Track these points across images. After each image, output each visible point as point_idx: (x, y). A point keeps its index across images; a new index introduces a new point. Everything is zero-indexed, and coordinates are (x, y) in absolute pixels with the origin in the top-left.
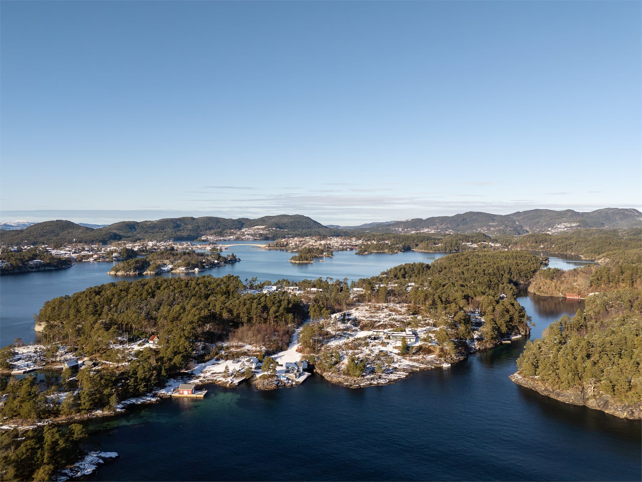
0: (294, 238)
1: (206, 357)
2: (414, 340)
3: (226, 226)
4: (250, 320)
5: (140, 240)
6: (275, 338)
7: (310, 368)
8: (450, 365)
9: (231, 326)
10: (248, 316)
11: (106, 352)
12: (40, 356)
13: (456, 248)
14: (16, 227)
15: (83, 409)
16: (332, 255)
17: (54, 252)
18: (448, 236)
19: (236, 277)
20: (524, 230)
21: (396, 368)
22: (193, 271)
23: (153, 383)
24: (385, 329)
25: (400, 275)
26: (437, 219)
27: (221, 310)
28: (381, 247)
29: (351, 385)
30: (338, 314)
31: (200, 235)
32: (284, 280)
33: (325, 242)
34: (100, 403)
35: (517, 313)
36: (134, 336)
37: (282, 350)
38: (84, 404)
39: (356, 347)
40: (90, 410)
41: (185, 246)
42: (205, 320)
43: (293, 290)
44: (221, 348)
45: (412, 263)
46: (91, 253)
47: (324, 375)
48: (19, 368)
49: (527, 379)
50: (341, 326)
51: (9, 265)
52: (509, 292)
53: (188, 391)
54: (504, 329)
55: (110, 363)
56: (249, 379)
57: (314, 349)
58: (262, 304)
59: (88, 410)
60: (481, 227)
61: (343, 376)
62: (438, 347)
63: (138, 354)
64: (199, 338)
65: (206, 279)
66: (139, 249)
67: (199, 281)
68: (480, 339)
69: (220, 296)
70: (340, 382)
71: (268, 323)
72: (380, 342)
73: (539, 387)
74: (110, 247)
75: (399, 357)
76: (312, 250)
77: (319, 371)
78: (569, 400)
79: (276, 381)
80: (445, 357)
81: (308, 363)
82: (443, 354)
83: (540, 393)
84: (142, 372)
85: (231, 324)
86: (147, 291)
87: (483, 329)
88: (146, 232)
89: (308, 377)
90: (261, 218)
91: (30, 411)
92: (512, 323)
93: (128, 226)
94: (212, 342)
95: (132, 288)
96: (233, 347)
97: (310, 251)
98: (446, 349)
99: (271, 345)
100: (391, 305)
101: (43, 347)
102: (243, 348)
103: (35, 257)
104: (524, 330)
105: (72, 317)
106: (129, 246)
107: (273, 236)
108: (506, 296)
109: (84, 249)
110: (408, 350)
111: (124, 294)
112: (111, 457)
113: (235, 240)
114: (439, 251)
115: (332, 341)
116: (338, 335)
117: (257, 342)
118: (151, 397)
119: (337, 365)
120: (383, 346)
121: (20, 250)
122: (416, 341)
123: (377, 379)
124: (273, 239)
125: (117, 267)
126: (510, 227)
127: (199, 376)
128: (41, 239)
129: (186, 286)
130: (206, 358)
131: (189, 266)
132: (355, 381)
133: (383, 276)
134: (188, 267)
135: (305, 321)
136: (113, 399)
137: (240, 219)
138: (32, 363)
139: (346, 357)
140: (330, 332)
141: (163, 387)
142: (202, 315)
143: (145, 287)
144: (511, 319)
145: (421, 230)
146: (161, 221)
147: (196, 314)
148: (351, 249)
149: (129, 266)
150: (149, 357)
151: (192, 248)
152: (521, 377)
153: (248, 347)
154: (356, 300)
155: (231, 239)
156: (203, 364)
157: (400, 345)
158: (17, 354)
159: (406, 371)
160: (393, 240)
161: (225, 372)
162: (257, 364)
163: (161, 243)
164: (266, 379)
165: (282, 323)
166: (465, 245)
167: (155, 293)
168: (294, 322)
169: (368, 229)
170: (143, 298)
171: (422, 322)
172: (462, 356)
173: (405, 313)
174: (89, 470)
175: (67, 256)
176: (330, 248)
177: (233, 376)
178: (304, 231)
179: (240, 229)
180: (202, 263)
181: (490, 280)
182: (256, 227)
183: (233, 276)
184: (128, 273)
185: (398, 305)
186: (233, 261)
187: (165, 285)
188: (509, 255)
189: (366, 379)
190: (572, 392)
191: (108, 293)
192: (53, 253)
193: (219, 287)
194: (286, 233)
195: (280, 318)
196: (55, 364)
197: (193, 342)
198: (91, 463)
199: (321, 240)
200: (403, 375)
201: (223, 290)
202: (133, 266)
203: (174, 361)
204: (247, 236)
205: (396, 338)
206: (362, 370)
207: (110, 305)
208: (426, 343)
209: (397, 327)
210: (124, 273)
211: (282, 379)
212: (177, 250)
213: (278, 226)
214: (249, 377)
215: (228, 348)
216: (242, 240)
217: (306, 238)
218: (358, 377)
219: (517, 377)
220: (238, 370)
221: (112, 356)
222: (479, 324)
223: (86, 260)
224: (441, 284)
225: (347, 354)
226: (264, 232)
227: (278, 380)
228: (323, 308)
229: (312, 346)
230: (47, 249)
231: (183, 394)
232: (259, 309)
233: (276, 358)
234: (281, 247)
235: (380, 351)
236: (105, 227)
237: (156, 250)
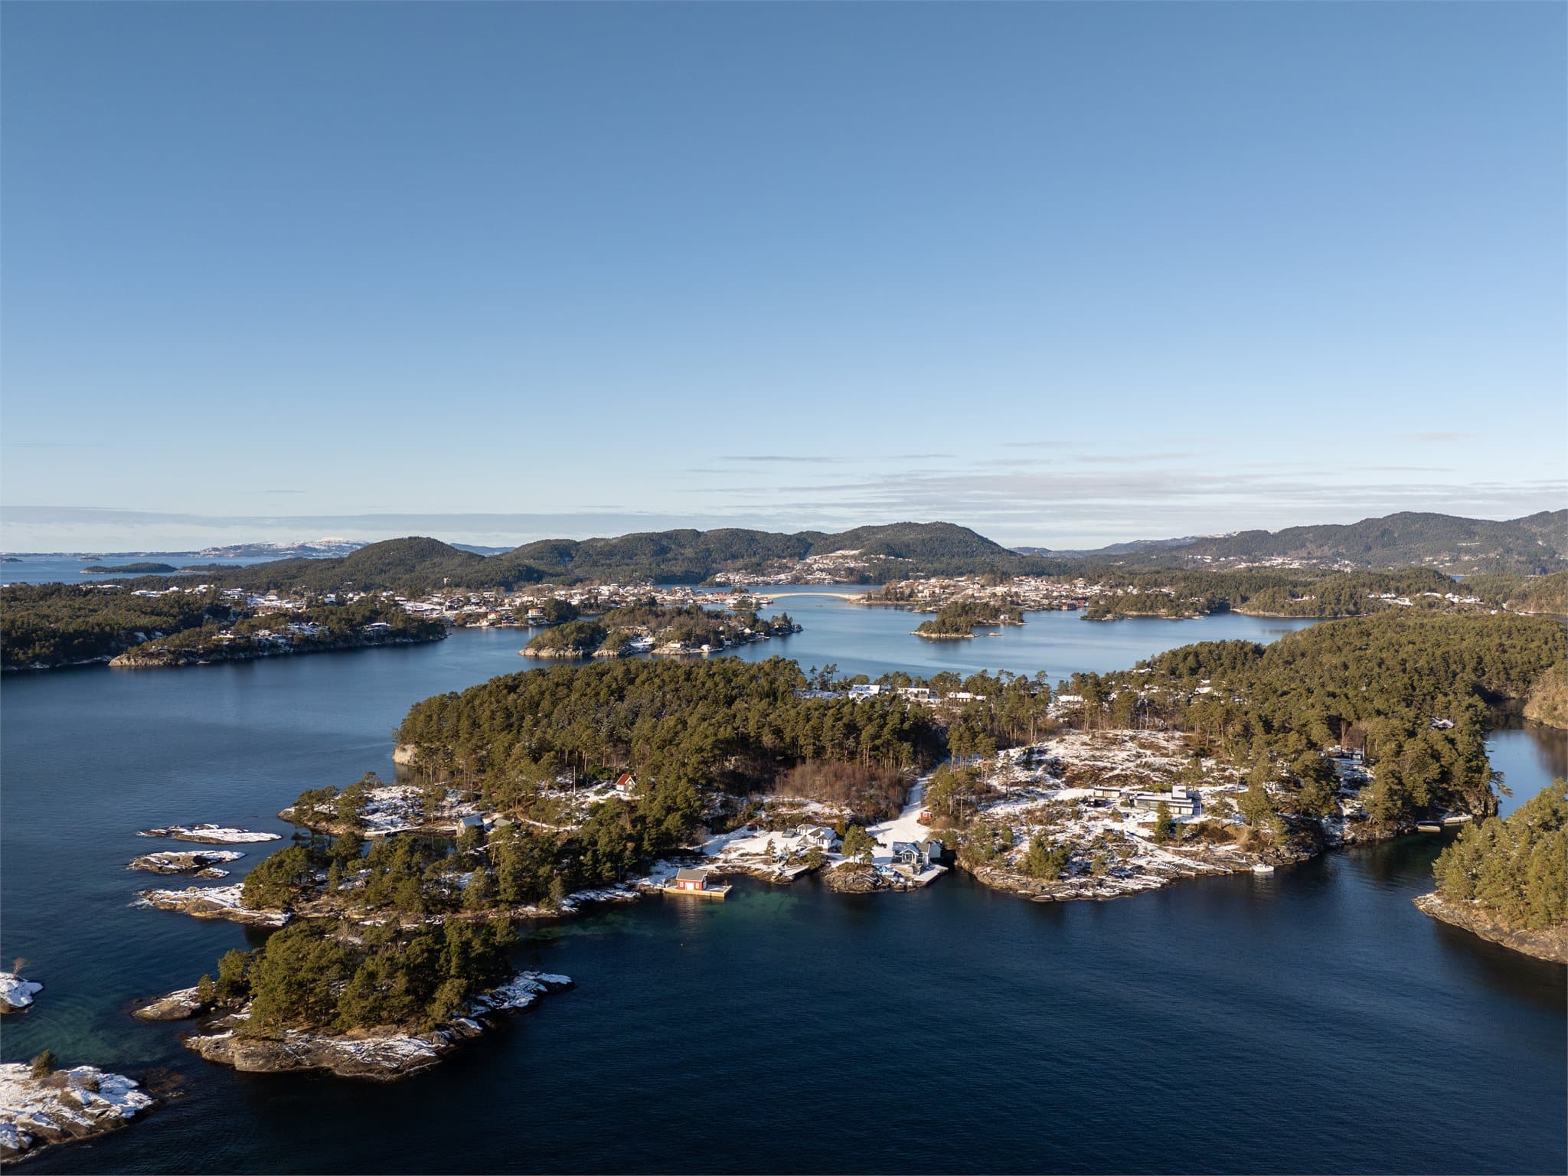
0: (929, 579)
1: (728, 823)
2: (1190, 811)
3: (769, 550)
4: (819, 752)
5: (581, 581)
6: (872, 792)
7: (946, 857)
8: (1271, 868)
9: (780, 763)
10: (814, 744)
11: (531, 803)
12: (412, 807)
13: (1351, 607)
14: (324, 551)
15: (501, 901)
16: (1022, 621)
17: (409, 606)
18: (1332, 577)
19: (790, 662)
20: (1558, 562)
21: (1140, 867)
22: (698, 651)
23: (626, 864)
24: (1124, 785)
25: (1183, 668)
26: (1308, 533)
27: (758, 728)
28: (1148, 603)
29: (1035, 895)
30: (1018, 749)
31: (711, 571)
32: (898, 674)
33: (1005, 590)
34: (533, 893)
35: (1461, 761)
36: (585, 776)
37: (886, 817)
38: (505, 890)
39: (1051, 820)
40: (514, 904)
41: (679, 596)
42: (727, 747)
43: (916, 696)
44: (760, 806)
45: (1218, 642)
46: (483, 609)
47: (975, 872)
48: (377, 827)
49: (1453, 905)
50: (1022, 775)
51: (327, 633)
52: (1461, 714)
53: (695, 883)
54: (1422, 797)
55: (544, 825)
56: (816, 870)
57: (957, 818)
58: (845, 720)
59: (511, 903)
60: (1435, 553)
61: (1018, 877)
62: (1246, 828)
63: (595, 809)
64: (716, 784)
65: (727, 664)
66: (582, 602)
67: (714, 669)
68: (1358, 818)
69: (756, 701)
70: (1010, 888)
71: (858, 761)
72: (1110, 812)
73: (1480, 923)
74: (520, 597)
75: (1151, 844)
76: (970, 609)
77: (965, 865)
78: (1549, 953)
79: (872, 876)
80: (1262, 851)
81: (943, 847)
82: (1257, 842)
83: (1482, 936)
84: (607, 840)
85: (779, 758)
86: (609, 687)
87: (1367, 795)
88: (595, 564)
89: (941, 875)
90: (852, 531)
91: (411, 897)
92: (1449, 784)
93: (556, 549)
94: (741, 793)
95: (578, 679)
96: (783, 805)
97: (966, 609)
98: (1265, 834)
99: (864, 806)
100: (1145, 734)
101: (417, 790)
102: (805, 809)
103: (374, 615)
104: (1481, 803)
105: (463, 736)
106: (560, 594)
107: (880, 574)
108: (1452, 725)
109: (468, 602)
110: (1173, 831)
111: (562, 691)
112: (558, 983)
113: (790, 583)
114: (1304, 613)
115: (999, 805)
116: (1013, 794)
117: (832, 798)
118: (624, 890)
119: (1006, 854)
120: (1114, 821)
121: (341, 602)
122: (1195, 813)
123: (1093, 886)
124: (880, 580)
125: (540, 638)
126: (1520, 554)
127: (716, 859)
128: (378, 579)
129: (687, 679)
130: (730, 824)
131: (690, 640)
132: (1043, 888)
133: (1142, 671)
134: (687, 642)
135: (940, 762)
136: (556, 886)
137: (802, 533)
138: (400, 820)
139: (1027, 838)
140: (996, 788)
141: (647, 874)
142: (720, 736)
143: (604, 678)
144: (1445, 775)
145: (1263, 559)
146: (627, 540)
147: (708, 733)
148: (1073, 608)
149: (564, 636)
150: (618, 815)
151: (694, 601)
152: (1440, 902)
153: (814, 807)
154: (1064, 721)
155: (780, 580)
156: (724, 837)
157: (1156, 820)
158: (371, 800)
159: (1164, 874)
160: (1183, 584)
161: (767, 852)
162: (832, 841)
163: (628, 588)
164: (851, 871)
165: (889, 763)
166: (1377, 599)
167: (625, 692)
168: (914, 761)
169: (1122, 558)
170: (601, 701)
171: (1215, 774)
172: (1307, 852)
173: (1174, 754)
174: (523, 1000)
175: (435, 615)
176: (1018, 604)
177: (783, 862)
178: (955, 561)
179: (802, 557)
180: (717, 633)
181: (1412, 685)
182: (839, 553)
183: (784, 659)
184: (562, 653)
185: (1161, 735)
186: (785, 630)
187: (643, 676)
188: (1491, 626)
189: (1067, 884)
190: (1556, 936)
191: (533, 689)
192: (407, 608)
193: (754, 682)
194: (910, 566)
195: (884, 750)
196: (442, 823)
197: (703, 792)
198: (526, 989)
199: (995, 585)
200: (1155, 882)
201: (763, 688)
202: (572, 638)
203: (665, 824)
204: (818, 575)
205: (1147, 805)
206: (1060, 864)
207: (537, 713)
208: (1218, 818)
209: (1155, 782)
210: (553, 653)
211: (884, 874)
212: (663, 605)
213: (892, 550)
214: (817, 866)
215: (773, 806)
216: (807, 583)
217: (960, 579)
218: (1051, 879)
219: (1430, 902)
220: (793, 850)
221: (547, 810)
222: (1359, 783)
223: (473, 625)
224: (1277, 691)
225: (1029, 833)
226: (857, 565)
227: (877, 875)
228: (980, 733)
229: (953, 812)
230: (397, 598)
231: (684, 888)
232: (838, 730)
233: (873, 833)
234: (897, 600)
235: (1105, 830)
236: (506, 552)
237: (617, 604)
